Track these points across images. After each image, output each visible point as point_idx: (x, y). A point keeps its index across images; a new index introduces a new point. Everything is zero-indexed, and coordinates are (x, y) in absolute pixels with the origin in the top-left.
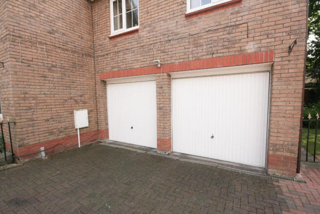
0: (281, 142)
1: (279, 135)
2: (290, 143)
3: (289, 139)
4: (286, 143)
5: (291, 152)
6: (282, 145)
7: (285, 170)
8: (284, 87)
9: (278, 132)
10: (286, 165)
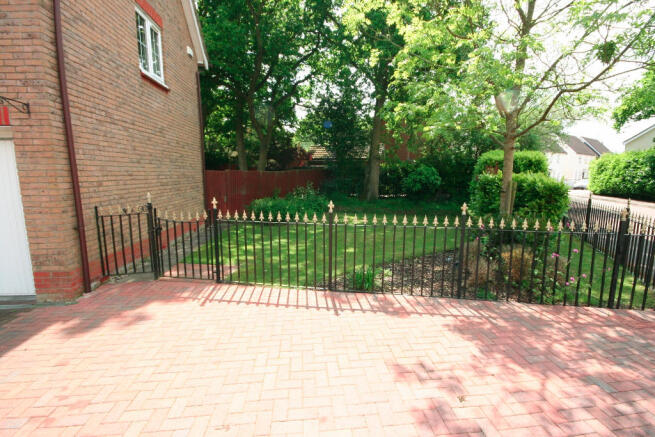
0: (44, 252)
1: (40, 240)
2: (56, 251)
3: (53, 246)
4: (50, 252)
5: (61, 265)
6: (47, 256)
7: (59, 291)
8: (32, 167)
9: (37, 237)
10: (57, 285)
